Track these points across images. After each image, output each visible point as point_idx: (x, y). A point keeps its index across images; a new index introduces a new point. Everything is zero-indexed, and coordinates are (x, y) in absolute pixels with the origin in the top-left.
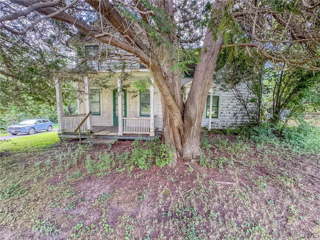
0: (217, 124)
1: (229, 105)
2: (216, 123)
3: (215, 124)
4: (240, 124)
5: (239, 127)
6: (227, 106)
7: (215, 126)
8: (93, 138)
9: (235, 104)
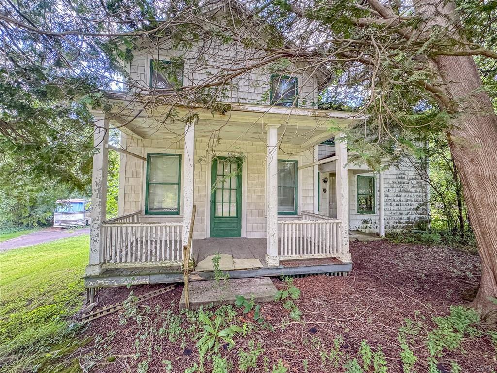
0: (375, 223)
1: (388, 192)
2: (373, 221)
3: (372, 224)
4: (406, 222)
5: (406, 227)
6: (387, 194)
7: (372, 228)
8: (201, 278)
9: (397, 190)
